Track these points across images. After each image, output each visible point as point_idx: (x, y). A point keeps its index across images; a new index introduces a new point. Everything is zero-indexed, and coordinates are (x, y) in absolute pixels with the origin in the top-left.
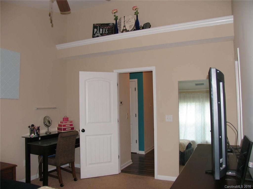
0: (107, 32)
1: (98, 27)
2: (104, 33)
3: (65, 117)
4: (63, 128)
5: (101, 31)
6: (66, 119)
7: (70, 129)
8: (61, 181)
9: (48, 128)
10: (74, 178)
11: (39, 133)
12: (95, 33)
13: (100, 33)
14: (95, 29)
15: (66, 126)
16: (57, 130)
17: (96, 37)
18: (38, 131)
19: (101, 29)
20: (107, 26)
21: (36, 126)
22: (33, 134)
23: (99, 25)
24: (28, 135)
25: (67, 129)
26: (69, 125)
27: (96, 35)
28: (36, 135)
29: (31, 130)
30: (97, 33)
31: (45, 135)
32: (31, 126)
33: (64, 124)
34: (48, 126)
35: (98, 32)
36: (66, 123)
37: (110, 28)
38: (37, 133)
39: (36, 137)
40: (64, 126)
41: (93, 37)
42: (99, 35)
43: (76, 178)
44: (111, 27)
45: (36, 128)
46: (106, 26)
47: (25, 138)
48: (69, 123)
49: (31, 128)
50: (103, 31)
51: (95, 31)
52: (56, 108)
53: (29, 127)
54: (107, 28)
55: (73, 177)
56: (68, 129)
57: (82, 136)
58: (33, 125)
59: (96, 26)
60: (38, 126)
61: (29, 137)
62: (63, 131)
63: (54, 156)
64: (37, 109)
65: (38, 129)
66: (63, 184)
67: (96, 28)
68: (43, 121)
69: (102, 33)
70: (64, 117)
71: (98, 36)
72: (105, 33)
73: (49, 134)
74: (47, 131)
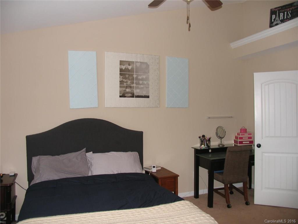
0: (290, 16)
1: (278, 12)
2: (285, 18)
3: (243, 128)
4: (239, 140)
5: (281, 16)
6: (244, 131)
7: (248, 142)
8: (228, 201)
9: (221, 140)
10: (245, 202)
11: (209, 145)
12: (273, 21)
13: (280, 19)
14: (273, 16)
15: (243, 138)
16: (233, 142)
17: (274, 26)
18: (209, 143)
19: (281, 14)
20: (290, 8)
21: (207, 137)
22: (203, 146)
23: (279, 9)
24: (198, 145)
25: (244, 143)
26: (247, 138)
27: (275, 23)
28: (206, 147)
29: (201, 142)
30: (276, 20)
31: (217, 147)
32: (202, 137)
33: (241, 136)
34: (221, 138)
35: (277, 18)
36: (244, 135)
37: (295, 9)
38: (207, 145)
39: (206, 148)
40: (241, 138)
41: (271, 26)
42: (279, 22)
43: (249, 202)
44: (296, 7)
45: (206, 139)
46: (288, 8)
47: (194, 149)
48: (246, 135)
49: (202, 139)
50: (284, 16)
51: (273, 18)
52: (232, 117)
53: (200, 137)
54: (290, 10)
55: (245, 200)
56: (246, 142)
57: (257, 152)
58: (203, 136)
59: (275, 11)
60: (209, 137)
61: (199, 148)
62: (239, 145)
63: (222, 173)
64: (209, 118)
65: (209, 140)
66: (230, 205)
67: (274, 14)
68: (216, 131)
69: (282, 19)
70: (241, 128)
71: (277, 24)
72: (287, 18)
73: (222, 147)
74: (220, 143)
